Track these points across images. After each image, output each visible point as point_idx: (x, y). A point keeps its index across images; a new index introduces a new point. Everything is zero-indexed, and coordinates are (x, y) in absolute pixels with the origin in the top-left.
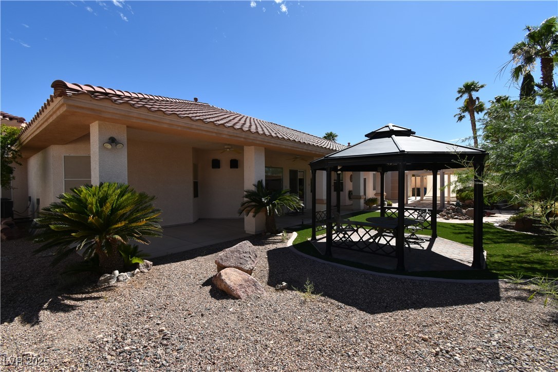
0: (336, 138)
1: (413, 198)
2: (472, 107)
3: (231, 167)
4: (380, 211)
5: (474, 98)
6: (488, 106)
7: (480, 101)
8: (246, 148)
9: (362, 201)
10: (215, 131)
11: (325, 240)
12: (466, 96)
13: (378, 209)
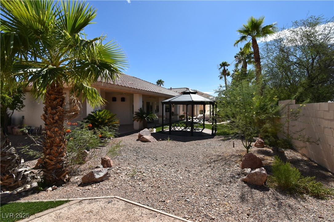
0: (163, 83)
1: (200, 115)
2: (225, 73)
3: (122, 101)
4: (186, 121)
5: (226, 69)
6: (231, 73)
7: (228, 70)
8: (134, 95)
9: (178, 116)
10: (129, 90)
11: (168, 130)
12: (223, 68)
13: (185, 120)
